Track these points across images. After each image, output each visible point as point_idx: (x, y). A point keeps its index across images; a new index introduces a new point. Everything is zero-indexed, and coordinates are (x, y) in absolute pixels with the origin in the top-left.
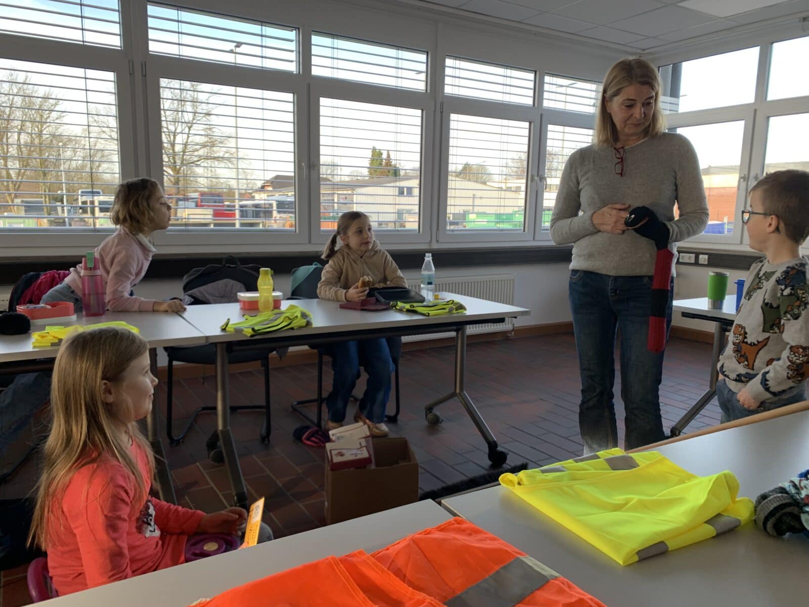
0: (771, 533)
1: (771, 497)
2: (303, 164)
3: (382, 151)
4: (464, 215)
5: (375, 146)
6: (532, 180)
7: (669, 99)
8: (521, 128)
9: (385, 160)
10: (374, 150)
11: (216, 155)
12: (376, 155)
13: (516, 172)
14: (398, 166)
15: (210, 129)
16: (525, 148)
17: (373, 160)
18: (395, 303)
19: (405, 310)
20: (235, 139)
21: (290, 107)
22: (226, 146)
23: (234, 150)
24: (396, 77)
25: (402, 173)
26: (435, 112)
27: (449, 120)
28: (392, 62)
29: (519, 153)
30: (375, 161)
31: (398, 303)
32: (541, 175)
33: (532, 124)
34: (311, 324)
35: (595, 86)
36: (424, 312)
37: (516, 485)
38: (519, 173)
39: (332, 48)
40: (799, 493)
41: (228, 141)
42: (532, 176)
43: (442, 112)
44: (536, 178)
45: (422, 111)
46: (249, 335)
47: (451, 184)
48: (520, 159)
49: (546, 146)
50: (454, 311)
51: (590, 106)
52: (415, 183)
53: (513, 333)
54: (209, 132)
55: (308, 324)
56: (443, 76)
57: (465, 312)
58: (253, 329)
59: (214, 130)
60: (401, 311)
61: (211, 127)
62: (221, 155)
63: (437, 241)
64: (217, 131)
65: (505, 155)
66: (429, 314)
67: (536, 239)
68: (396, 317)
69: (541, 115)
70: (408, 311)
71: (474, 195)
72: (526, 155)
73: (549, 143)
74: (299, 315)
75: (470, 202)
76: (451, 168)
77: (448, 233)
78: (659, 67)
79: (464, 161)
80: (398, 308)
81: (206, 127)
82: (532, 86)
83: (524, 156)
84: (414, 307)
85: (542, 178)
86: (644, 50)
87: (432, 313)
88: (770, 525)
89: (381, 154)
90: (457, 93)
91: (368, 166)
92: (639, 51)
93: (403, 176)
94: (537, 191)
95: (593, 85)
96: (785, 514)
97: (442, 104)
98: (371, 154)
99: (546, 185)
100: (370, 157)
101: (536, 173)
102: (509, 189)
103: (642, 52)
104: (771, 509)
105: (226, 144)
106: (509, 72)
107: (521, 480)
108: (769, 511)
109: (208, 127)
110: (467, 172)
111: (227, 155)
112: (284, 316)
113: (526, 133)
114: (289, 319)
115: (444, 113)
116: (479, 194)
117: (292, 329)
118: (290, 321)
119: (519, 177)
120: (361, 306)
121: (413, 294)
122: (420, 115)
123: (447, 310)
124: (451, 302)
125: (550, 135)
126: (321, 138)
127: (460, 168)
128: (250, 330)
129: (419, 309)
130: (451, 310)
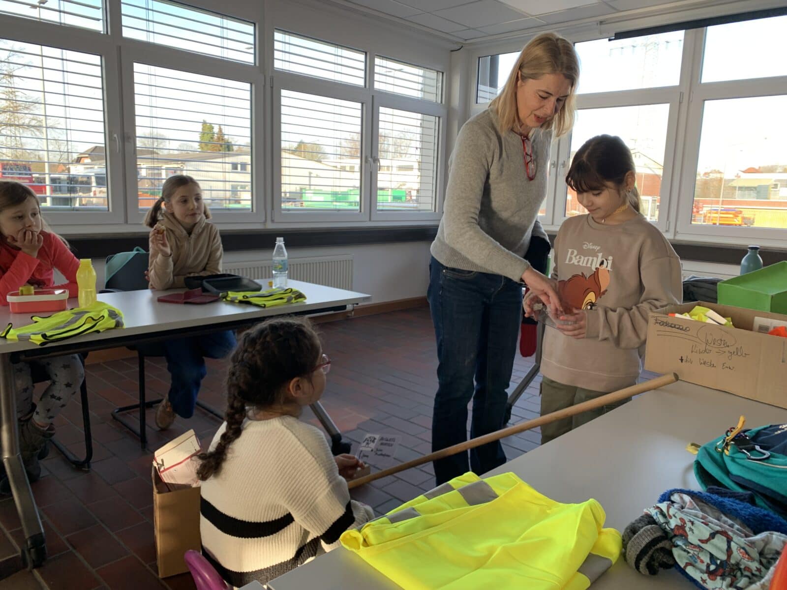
0: (643, 573)
1: (642, 530)
2: (115, 136)
3: (213, 125)
4: (301, 193)
5: (205, 120)
6: (366, 162)
7: (488, 89)
8: (354, 109)
9: (217, 134)
10: (204, 123)
11: (21, 122)
12: (207, 128)
13: (350, 152)
14: (230, 140)
15: (12, 93)
16: (358, 129)
17: (203, 134)
18: (225, 294)
19: (237, 301)
20: (43, 105)
21: (97, 71)
22: (32, 112)
23: (43, 118)
24: (221, 47)
25: (235, 148)
26: (264, 86)
27: (279, 96)
28: (217, 31)
29: (352, 134)
30: (205, 135)
31: (229, 292)
32: (374, 157)
33: (364, 105)
34: (122, 325)
35: (422, 71)
36: (260, 303)
37: (361, 547)
38: (353, 152)
39: (146, 9)
40: (667, 523)
41: (35, 107)
42: (366, 158)
43: (272, 88)
44: (370, 159)
45: (251, 84)
46: (39, 343)
47: (284, 162)
48: (353, 140)
49: (378, 128)
50: (293, 301)
51: (418, 90)
52: (247, 159)
53: (353, 313)
54: (11, 95)
55: (118, 324)
56: (272, 50)
57: (305, 301)
58: (44, 336)
59: (17, 94)
60: (232, 302)
61: (13, 90)
62: (27, 121)
63: (273, 221)
64: (20, 95)
65: (338, 134)
66: (265, 305)
67: (372, 219)
68: (227, 311)
69: (373, 96)
70: (241, 302)
71: (310, 173)
72: (359, 136)
73: (381, 124)
74: (106, 314)
75: (306, 181)
76: (284, 145)
77: (283, 212)
78: (479, 58)
79: (298, 138)
80: (228, 299)
81: (7, 89)
82: (363, 68)
83: (357, 137)
84: (247, 297)
85: (376, 160)
86: (466, 40)
87: (268, 304)
88: (642, 564)
89: (213, 128)
90: (288, 69)
91: (199, 140)
92: (461, 41)
93: (236, 151)
94: (371, 173)
95: (420, 71)
96: (657, 550)
97: (272, 79)
98: (201, 127)
99: (380, 166)
100: (201, 131)
101: (370, 155)
102: (343, 169)
103: (464, 42)
104: (643, 546)
105: (32, 110)
106: (340, 51)
107: (367, 536)
108: (641, 548)
109: (10, 90)
110: (301, 150)
111: (33, 123)
112: (86, 316)
113: (359, 113)
114: (93, 319)
115: (274, 88)
116: (314, 173)
117: (98, 332)
118: (94, 323)
119: (352, 156)
120: (185, 299)
121: (245, 282)
122: (249, 89)
123: (285, 300)
124: (289, 291)
125: (381, 117)
126: (137, 107)
127: (295, 145)
128: (40, 337)
129: (254, 300)
130: (289, 300)
